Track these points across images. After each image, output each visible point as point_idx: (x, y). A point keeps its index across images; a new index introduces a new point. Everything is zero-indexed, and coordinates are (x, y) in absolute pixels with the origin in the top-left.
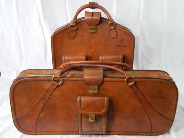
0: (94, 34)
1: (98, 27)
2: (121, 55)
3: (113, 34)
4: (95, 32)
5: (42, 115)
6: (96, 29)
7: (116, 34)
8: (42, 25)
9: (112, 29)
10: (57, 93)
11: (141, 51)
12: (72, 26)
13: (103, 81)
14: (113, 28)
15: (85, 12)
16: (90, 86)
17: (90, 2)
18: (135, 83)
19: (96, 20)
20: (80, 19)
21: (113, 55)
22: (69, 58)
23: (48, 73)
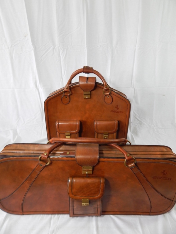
0: (89, 100)
1: (94, 92)
2: (116, 121)
3: (109, 100)
4: (90, 97)
5: (28, 195)
6: (91, 94)
7: (111, 100)
8: (38, 87)
9: (108, 95)
10: (45, 173)
11: (134, 113)
12: (65, 92)
13: (99, 162)
14: (108, 93)
15: (80, 77)
16: (83, 167)
17: (84, 67)
18: (136, 164)
19: (91, 85)
20: (74, 84)
21: (108, 120)
22: (62, 123)
23: (36, 148)
